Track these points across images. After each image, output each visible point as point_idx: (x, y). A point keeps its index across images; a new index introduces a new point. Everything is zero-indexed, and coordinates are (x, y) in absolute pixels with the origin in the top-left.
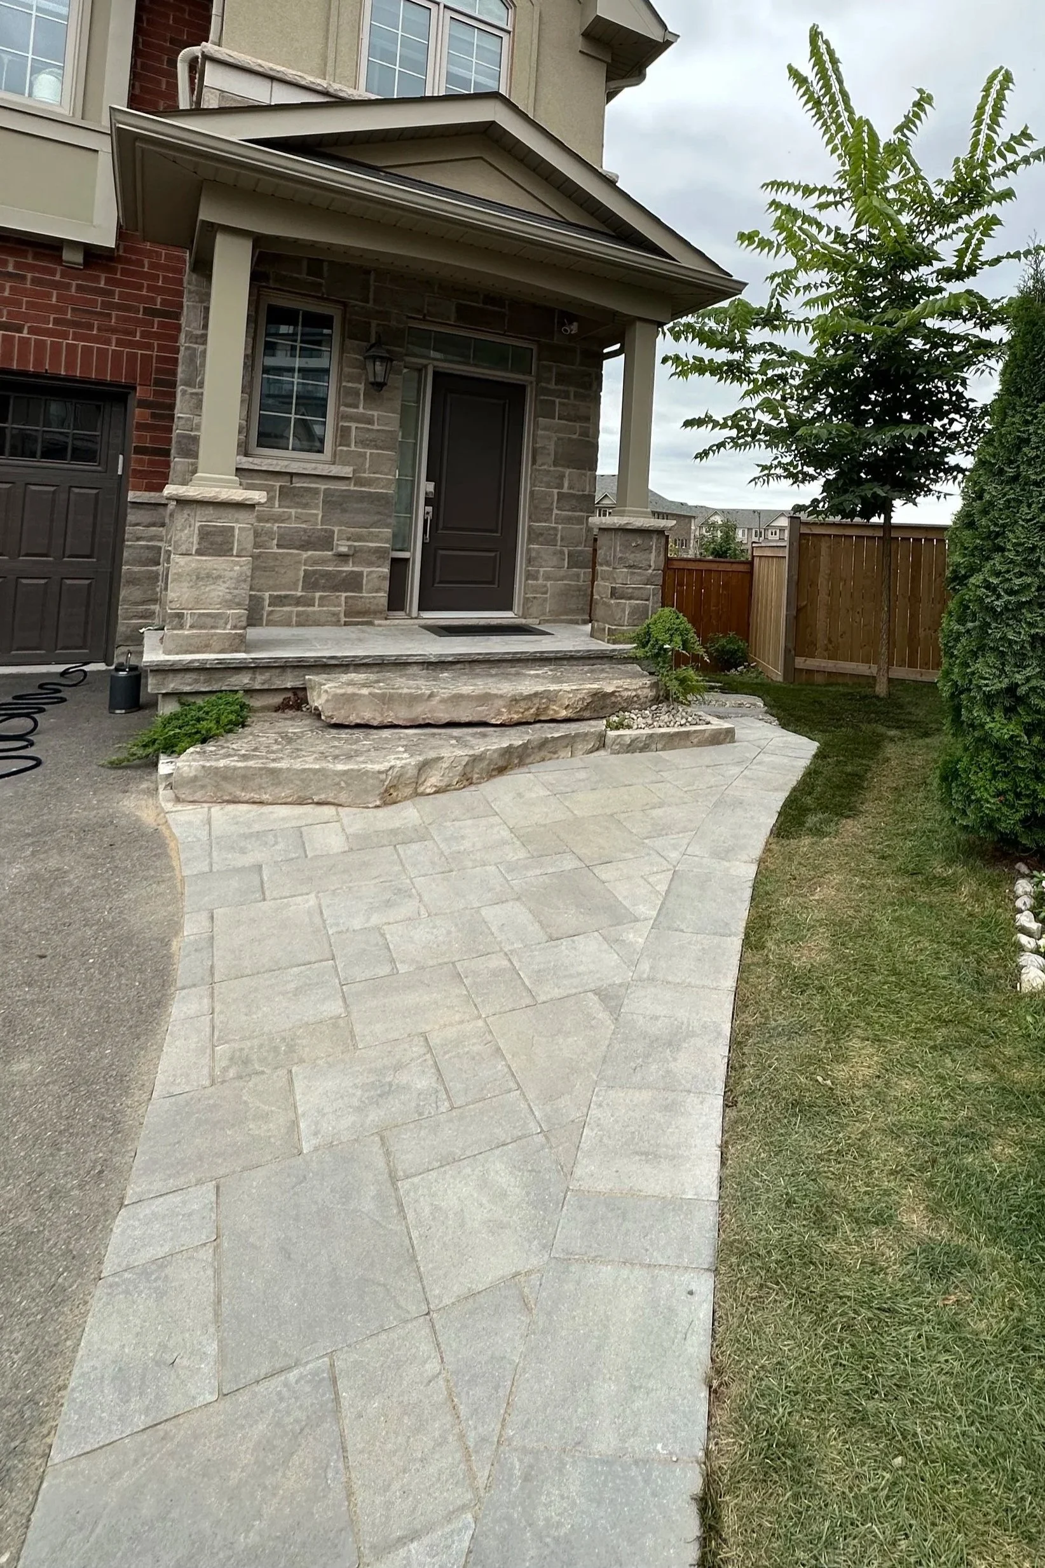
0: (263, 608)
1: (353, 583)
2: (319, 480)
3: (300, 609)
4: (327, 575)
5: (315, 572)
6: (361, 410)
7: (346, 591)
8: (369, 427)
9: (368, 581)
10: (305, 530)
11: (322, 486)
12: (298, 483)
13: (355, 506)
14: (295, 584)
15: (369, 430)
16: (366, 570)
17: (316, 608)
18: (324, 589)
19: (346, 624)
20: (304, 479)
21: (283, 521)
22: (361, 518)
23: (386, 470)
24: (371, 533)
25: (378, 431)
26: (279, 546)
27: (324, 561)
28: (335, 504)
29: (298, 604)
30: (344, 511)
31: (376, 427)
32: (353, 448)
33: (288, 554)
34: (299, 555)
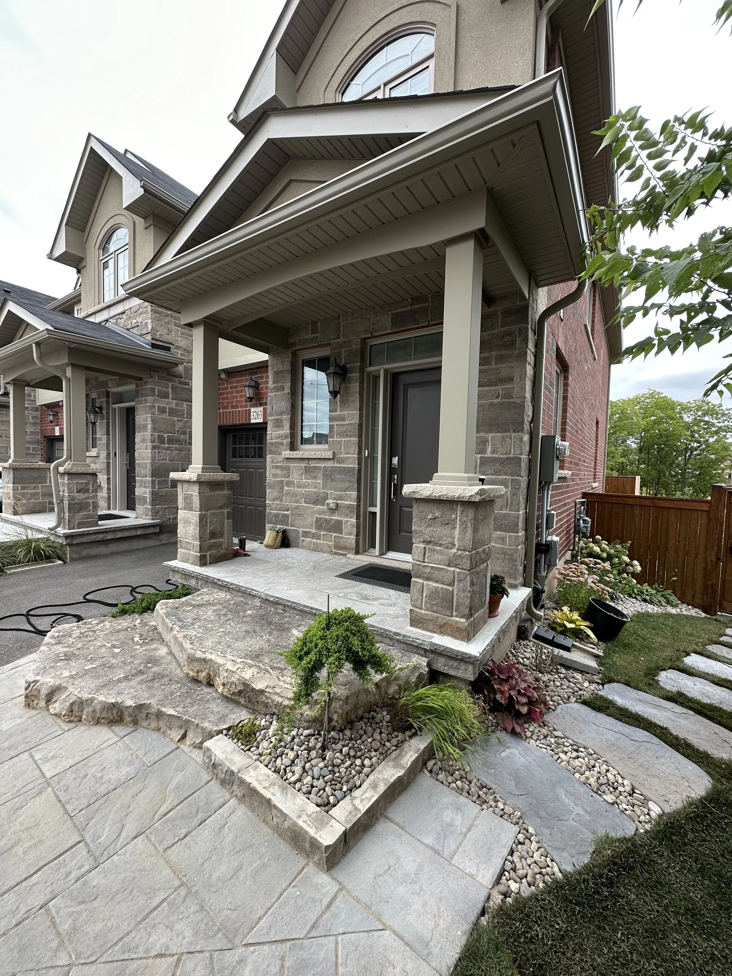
0: (299, 538)
1: (337, 527)
2: (320, 461)
3: (315, 541)
4: (327, 521)
5: (321, 518)
6: (339, 413)
7: (335, 532)
8: (343, 423)
9: (346, 527)
10: (316, 492)
11: (322, 465)
12: (313, 464)
13: (339, 477)
14: (312, 525)
15: (342, 425)
16: (344, 519)
17: (321, 542)
18: (325, 530)
19: (336, 553)
20: (314, 461)
21: (306, 487)
22: (341, 485)
23: (352, 452)
24: (347, 494)
25: (348, 424)
26: (305, 502)
27: (323, 512)
28: (329, 475)
29: (313, 537)
30: (332, 480)
31: (347, 422)
32: (336, 439)
33: (309, 507)
34: (312, 508)
